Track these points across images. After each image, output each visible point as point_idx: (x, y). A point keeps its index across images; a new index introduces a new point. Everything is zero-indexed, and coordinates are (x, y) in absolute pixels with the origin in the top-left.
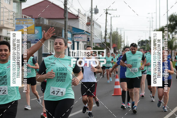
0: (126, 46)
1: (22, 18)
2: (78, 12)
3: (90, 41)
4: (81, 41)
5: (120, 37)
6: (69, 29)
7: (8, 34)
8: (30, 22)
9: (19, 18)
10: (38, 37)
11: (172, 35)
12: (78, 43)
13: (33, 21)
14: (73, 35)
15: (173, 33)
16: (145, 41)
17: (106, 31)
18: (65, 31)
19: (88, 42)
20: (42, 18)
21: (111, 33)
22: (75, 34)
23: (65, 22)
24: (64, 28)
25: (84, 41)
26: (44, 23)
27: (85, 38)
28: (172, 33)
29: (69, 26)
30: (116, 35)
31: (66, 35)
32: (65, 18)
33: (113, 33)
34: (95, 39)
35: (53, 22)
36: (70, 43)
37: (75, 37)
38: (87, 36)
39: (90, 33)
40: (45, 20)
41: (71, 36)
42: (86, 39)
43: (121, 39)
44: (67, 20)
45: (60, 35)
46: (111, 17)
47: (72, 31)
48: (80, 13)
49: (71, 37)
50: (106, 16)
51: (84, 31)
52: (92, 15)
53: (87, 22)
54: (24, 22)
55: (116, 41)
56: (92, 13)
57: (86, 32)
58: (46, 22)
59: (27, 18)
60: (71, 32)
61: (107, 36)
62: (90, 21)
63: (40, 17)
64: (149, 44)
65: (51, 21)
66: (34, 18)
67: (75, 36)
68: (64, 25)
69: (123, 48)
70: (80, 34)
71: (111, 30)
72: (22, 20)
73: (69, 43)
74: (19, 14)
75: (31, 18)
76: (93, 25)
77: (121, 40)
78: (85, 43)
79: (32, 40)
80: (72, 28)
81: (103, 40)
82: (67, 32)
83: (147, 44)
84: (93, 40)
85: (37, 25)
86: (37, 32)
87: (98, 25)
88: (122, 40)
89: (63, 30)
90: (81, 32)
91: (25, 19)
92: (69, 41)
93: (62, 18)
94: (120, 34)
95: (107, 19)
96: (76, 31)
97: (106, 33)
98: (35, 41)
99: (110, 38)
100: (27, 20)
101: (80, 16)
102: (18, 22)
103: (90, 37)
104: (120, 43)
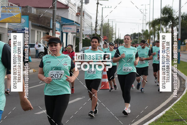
0: (117, 39)
1: (8, 6)
2: (68, 2)
3: (80, 32)
4: (70, 32)
5: (111, 29)
6: (58, 19)
8: (16, 11)
10: (24, 26)
11: (166, 29)
12: (67, 34)
13: (20, 10)
14: (62, 26)
15: (168, 27)
16: (138, 33)
17: (96, 23)
18: (53, 21)
19: (78, 33)
20: (30, 7)
21: (102, 25)
22: (64, 25)
23: (54, 11)
24: (52, 18)
25: (73, 32)
26: (31, 12)
27: (74, 28)
28: (166, 26)
29: (58, 16)
30: (107, 27)
31: (54, 25)
32: (53, 8)
33: (105, 24)
34: (85, 30)
35: (41, 11)
36: (59, 34)
37: (64, 28)
38: (77, 27)
39: (79, 24)
40: (33, 9)
41: (59, 26)
42: (76, 30)
43: (112, 31)
44: (56, 9)
45: (48, 25)
46: (102, 8)
47: (61, 21)
48: (70, 3)
49: (59, 28)
50: (97, 6)
51: (73, 21)
52: (82, 5)
53: (77, 12)
54: (10, 10)
55: (107, 33)
56: (82, 3)
57: (76, 22)
58: (34, 11)
59: (14, 6)
60: (59, 22)
61: (98, 28)
62: (80, 11)
63: (28, 6)
64: (142, 37)
65: (39, 10)
66: (21, 7)
67: (63, 26)
68: (52, 15)
69: (114, 40)
70: (69, 24)
72: (8, 8)
73: (57, 33)
74: (5, 2)
75: (17, 6)
76: (83, 16)
77: (112, 33)
78: (74, 35)
79: (18, 30)
80: (61, 18)
81: (94, 32)
82: (55, 22)
83: (140, 38)
84: (82, 31)
85: (23, 14)
86: (23, 21)
87: (88, 16)
88: (114, 32)
89: (52, 20)
90: (71, 22)
91: (11, 8)
94: (111, 26)
95: (98, 10)
96: (65, 22)
97: (96, 25)
98: (21, 31)
99: (100, 30)
100: (13, 8)
101: (69, 5)
102: (4, 10)
103: (79, 28)
104: (111, 36)
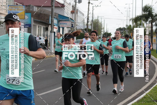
0: (105, 33)
1: (14, 5)
2: (64, 1)
3: (74, 27)
4: (65, 27)
5: (100, 24)
6: (56, 16)
7: (1, 18)
8: (21, 9)
9: (11, 5)
10: (27, 22)
12: (63, 28)
13: (24, 8)
14: (59, 21)
15: (148, 22)
16: (123, 28)
17: (88, 19)
18: (52, 18)
19: (72, 28)
20: (32, 6)
21: (92, 21)
22: (61, 21)
23: (52, 9)
24: (51, 15)
25: (68, 27)
26: (33, 10)
27: (69, 24)
29: (56, 13)
30: (97, 22)
31: (52, 21)
32: (52, 6)
33: (95, 20)
35: (41, 9)
36: (56, 28)
38: (71, 23)
40: (35, 7)
41: (57, 22)
42: (70, 25)
43: (101, 26)
44: (54, 8)
45: (48, 21)
48: (66, 2)
49: (57, 23)
50: (89, 5)
51: (68, 18)
52: (76, 4)
53: (71, 10)
54: (15, 8)
55: (97, 28)
56: (76, 2)
57: (70, 19)
58: (36, 9)
59: (19, 5)
60: (57, 18)
61: (89, 23)
62: (74, 9)
63: (30, 5)
64: (126, 31)
66: (24, 5)
67: (60, 22)
68: (51, 12)
69: (103, 34)
70: (65, 20)
71: (93, 18)
73: (55, 28)
74: (11, 2)
75: (22, 5)
76: (77, 13)
77: (101, 27)
78: (69, 29)
80: (58, 15)
81: (86, 27)
82: (53, 19)
83: (124, 31)
84: (76, 26)
85: (27, 12)
86: (26, 17)
87: (81, 13)
88: (102, 27)
89: (51, 16)
90: (66, 19)
91: (17, 6)
92: (56, 27)
93: (49, 6)
94: (100, 22)
95: (89, 8)
96: (62, 18)
97: (88, 21)
99: (91, 25)
101: (66, 4)
102: (11, 8)
103: (73, 24)
104: (100, 30)
